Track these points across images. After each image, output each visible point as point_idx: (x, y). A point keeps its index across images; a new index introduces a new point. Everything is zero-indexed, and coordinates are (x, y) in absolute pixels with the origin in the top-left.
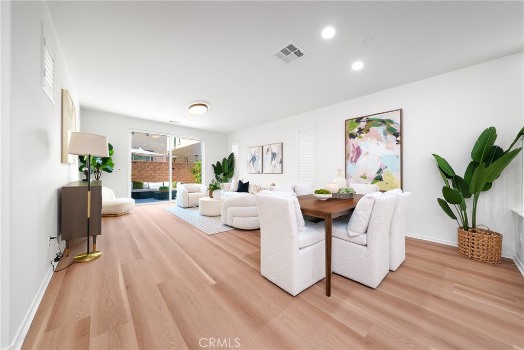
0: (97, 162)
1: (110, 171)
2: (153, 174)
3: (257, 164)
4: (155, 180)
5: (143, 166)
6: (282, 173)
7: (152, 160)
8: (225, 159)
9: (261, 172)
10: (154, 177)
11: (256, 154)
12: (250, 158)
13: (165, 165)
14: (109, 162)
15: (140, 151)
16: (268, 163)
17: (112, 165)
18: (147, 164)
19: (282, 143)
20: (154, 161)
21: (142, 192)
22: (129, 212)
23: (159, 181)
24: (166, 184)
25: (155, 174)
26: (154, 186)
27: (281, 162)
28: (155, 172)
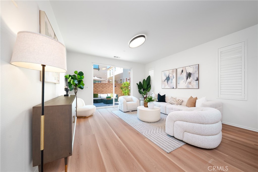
0: (75, 83)
1: (82, 88)
2: (102, 90)
3: (172, 82)
4: (103, 92)
5: (98, 86)
6: (199, 88)
7: (101, 82)
8: (144, 80)
9: (175, 87)
10: (103, 91)
11: (170, 75)
12: (164, 78)
13: (107, 85)
14: (81, 83)
15: (96, 78)
16: (183, 80)
17: (83, 84)
18: (100, 84)
19: (198, 65)
20: (102, 82)
21: (98, 99)
22: (93, 114)
23: (105, 93)
24: (109, 95)
25: (103, 90)
26: (103, 96)
27: (198, 80)
28: (103, 88)
